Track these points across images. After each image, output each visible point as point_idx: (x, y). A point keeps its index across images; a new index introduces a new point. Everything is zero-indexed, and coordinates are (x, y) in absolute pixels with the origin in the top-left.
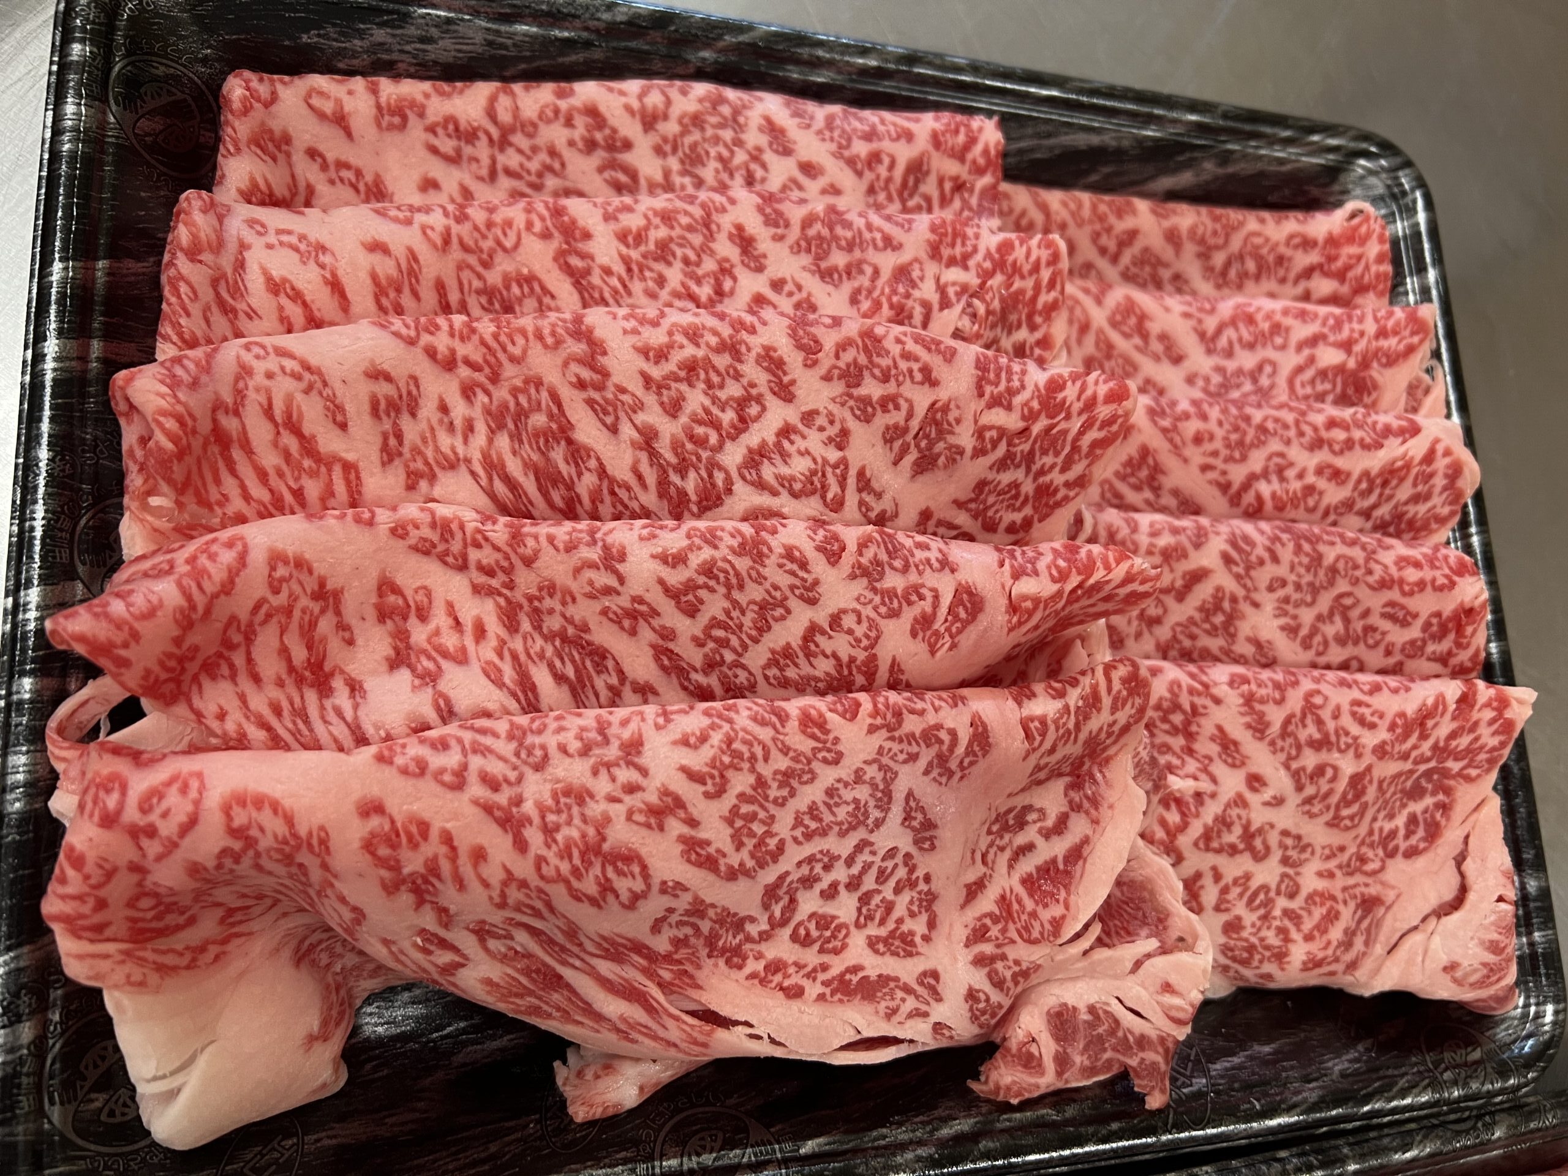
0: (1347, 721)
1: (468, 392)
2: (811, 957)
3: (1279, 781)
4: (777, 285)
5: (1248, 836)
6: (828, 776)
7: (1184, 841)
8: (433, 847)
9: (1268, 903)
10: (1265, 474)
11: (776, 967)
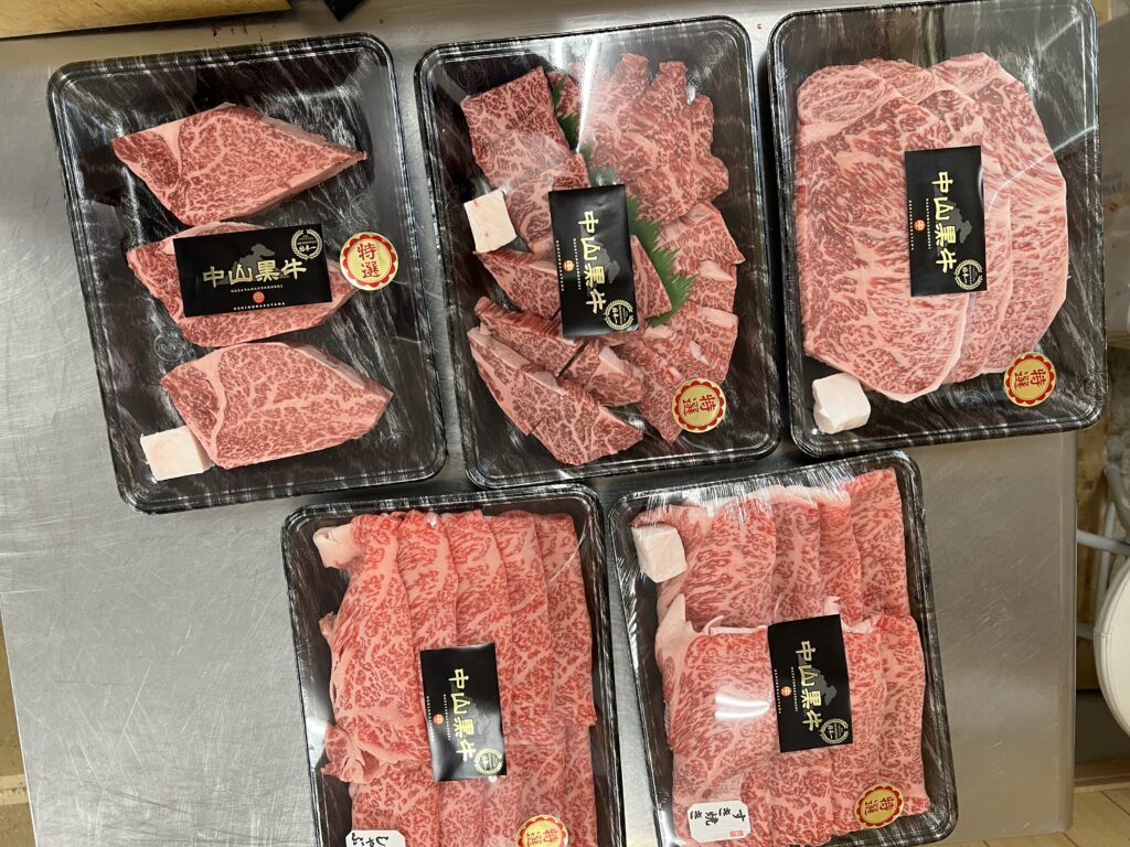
0: (422, 829)
1: (489, 586)
2: (355, 676)
3: (405, 808)
4: (525, 663)
5: (391, 799)
6: (395, 678)
7: (388, 779)
9: (374, 806)
11: (353, 667)
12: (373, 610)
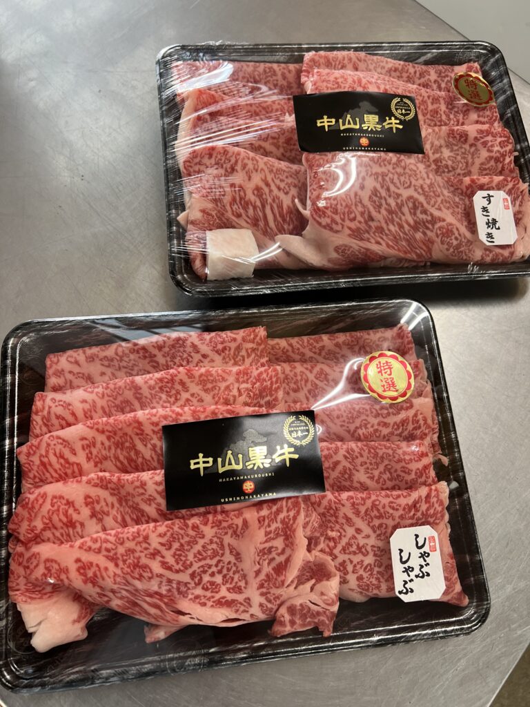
0: (388, 509)
1: (109, 438)
2: (209, 594)
3: (367, 530)
4: (193, 395)
5: (359, 548)
6: (201, 542)
7: (336, 552)
8: (94, 569)
9: (371, 570)
10: (360, 427)
11: (197, 597)
12: (118, 572)
